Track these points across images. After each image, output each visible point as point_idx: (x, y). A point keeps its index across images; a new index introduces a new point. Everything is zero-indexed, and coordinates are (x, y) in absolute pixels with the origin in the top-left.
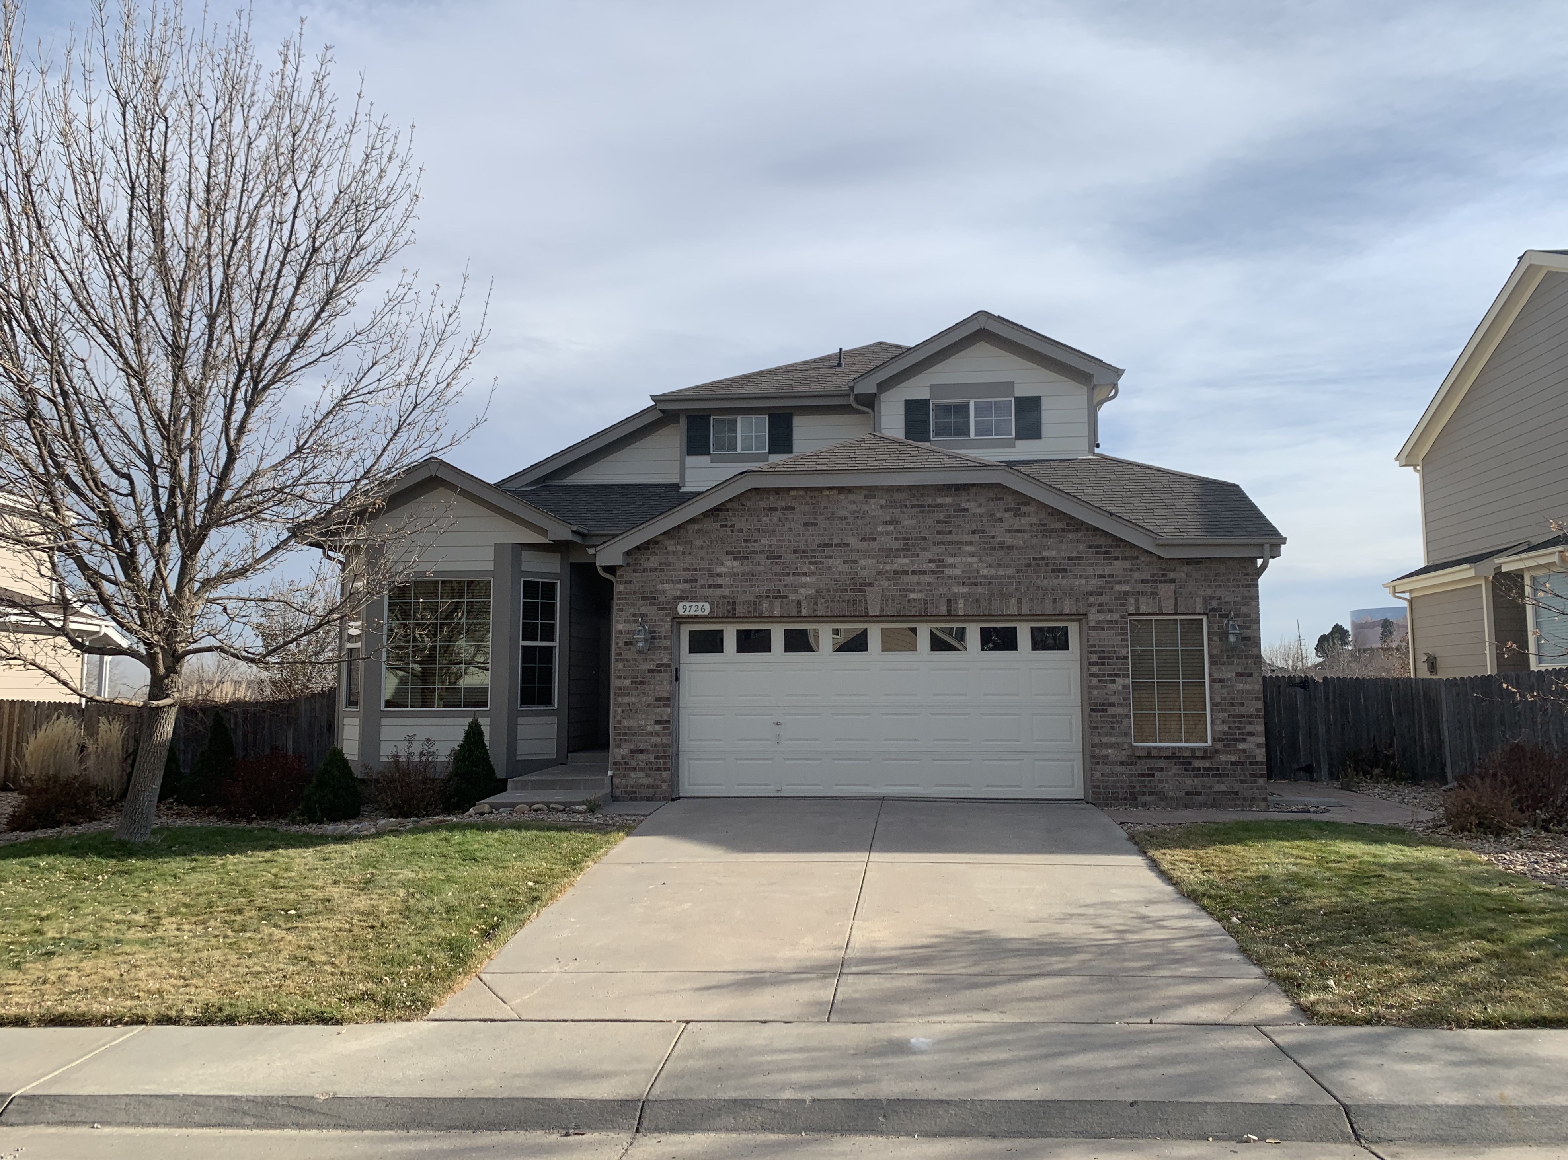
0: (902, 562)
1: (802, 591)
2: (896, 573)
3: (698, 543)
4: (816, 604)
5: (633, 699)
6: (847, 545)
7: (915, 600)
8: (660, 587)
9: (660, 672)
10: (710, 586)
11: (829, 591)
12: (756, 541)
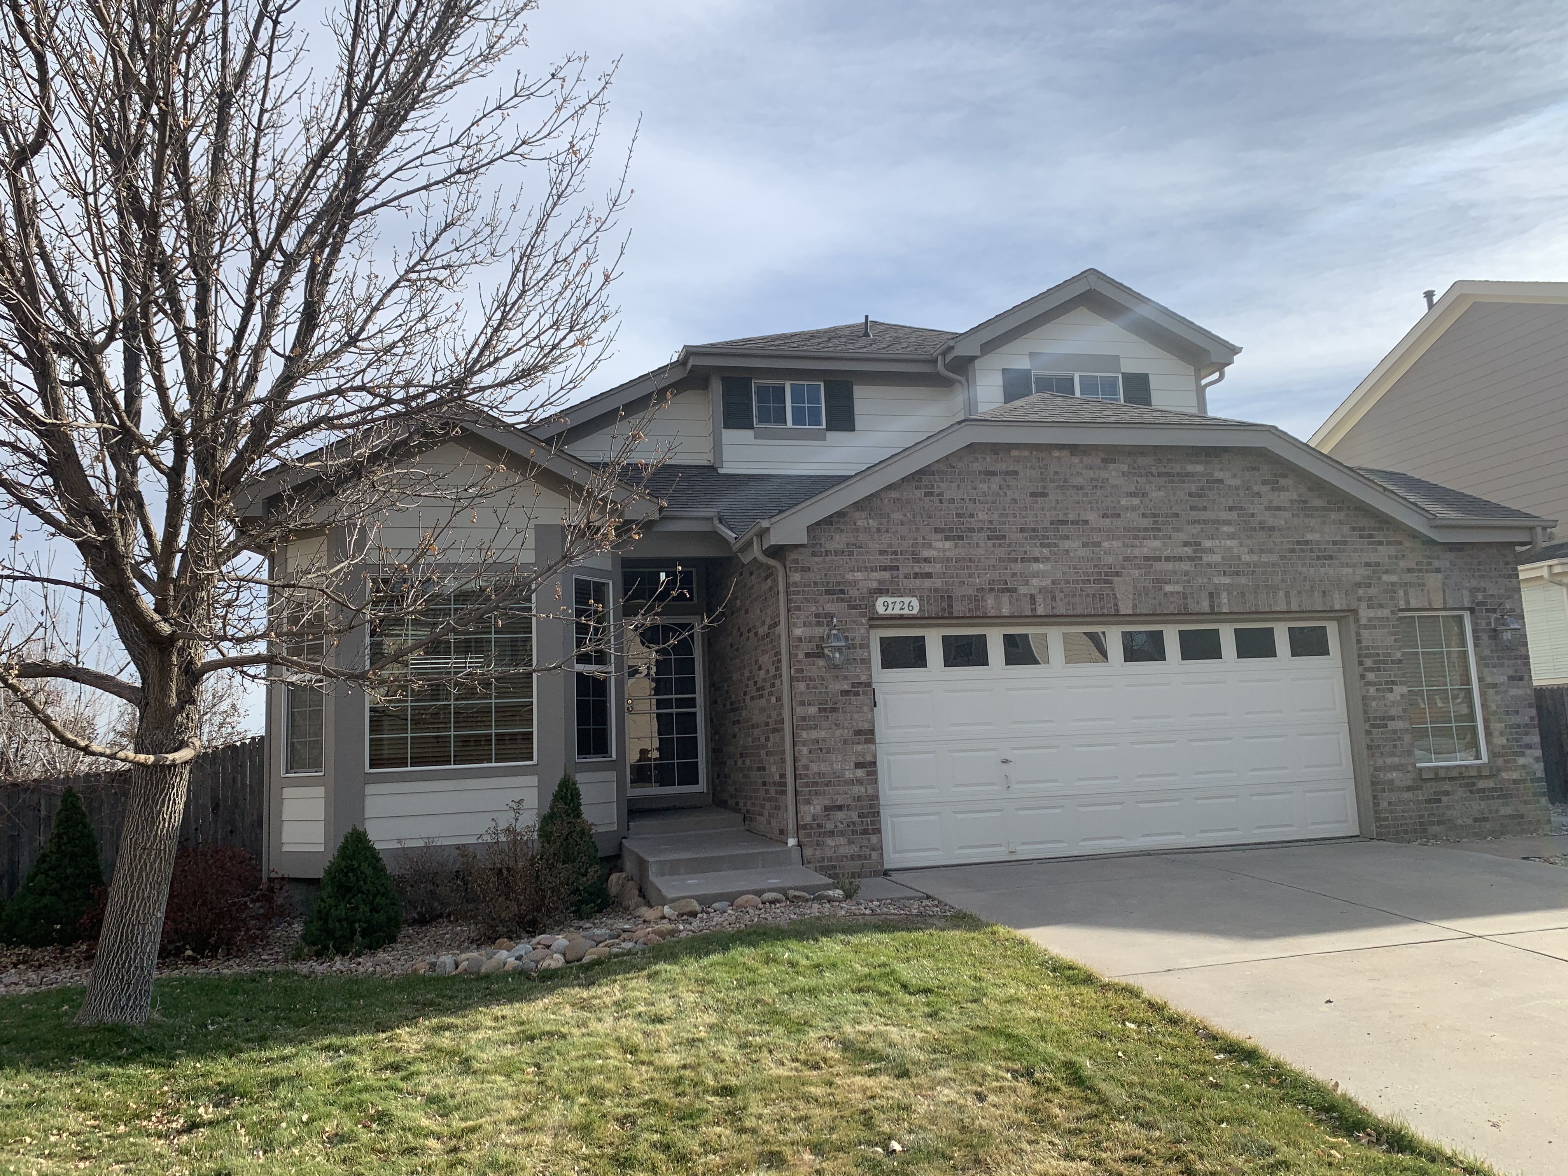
0: (1152, 545)
1: (1035, 582)
2: (1146, 558)
3: (896, 516)
4: (1054, 599)
5: (823, 734)
6: (1086, 522)
7: (1172, 593)
8: (849, 576)
9: (857, 694)
10: (916, 576)
11: (1068, 582)
12: (972, 516)
